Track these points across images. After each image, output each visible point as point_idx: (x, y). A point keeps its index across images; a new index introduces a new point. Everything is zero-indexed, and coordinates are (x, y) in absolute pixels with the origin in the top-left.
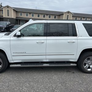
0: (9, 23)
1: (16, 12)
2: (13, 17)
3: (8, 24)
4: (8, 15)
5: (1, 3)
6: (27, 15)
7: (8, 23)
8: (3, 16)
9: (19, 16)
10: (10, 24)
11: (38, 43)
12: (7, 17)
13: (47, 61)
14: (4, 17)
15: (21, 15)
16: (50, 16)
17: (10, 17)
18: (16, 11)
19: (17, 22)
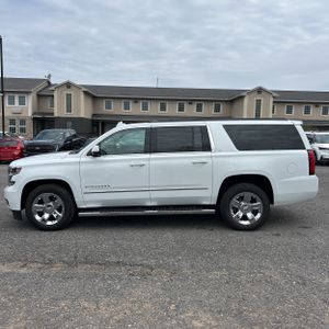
0: (73, 132)
1: (94, 98)
2: (82, 116)
3: (68, 135)
4: (69, 110)
5: (50, 76)
6: (127, 107)
7: (69, 132)
8: (53, 114)
9: (103, 109)
10: (74, 136)
12: (65, 114)
13: (154, 204)
14: (56, 115)
15: (109, 107)
16: (201, 105)
17: (73, 114)
18: (93, 94)
19: (95, 129)
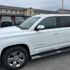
11: (54, 34)
